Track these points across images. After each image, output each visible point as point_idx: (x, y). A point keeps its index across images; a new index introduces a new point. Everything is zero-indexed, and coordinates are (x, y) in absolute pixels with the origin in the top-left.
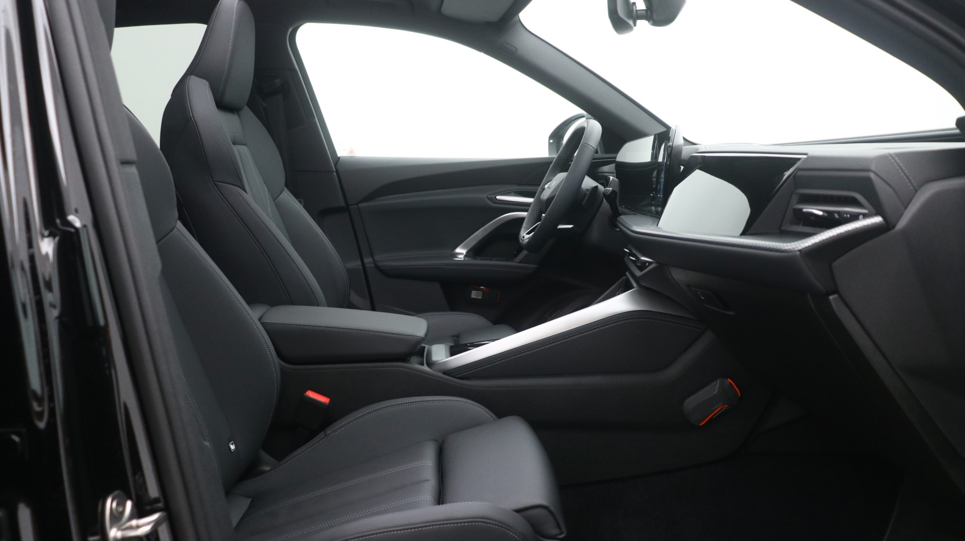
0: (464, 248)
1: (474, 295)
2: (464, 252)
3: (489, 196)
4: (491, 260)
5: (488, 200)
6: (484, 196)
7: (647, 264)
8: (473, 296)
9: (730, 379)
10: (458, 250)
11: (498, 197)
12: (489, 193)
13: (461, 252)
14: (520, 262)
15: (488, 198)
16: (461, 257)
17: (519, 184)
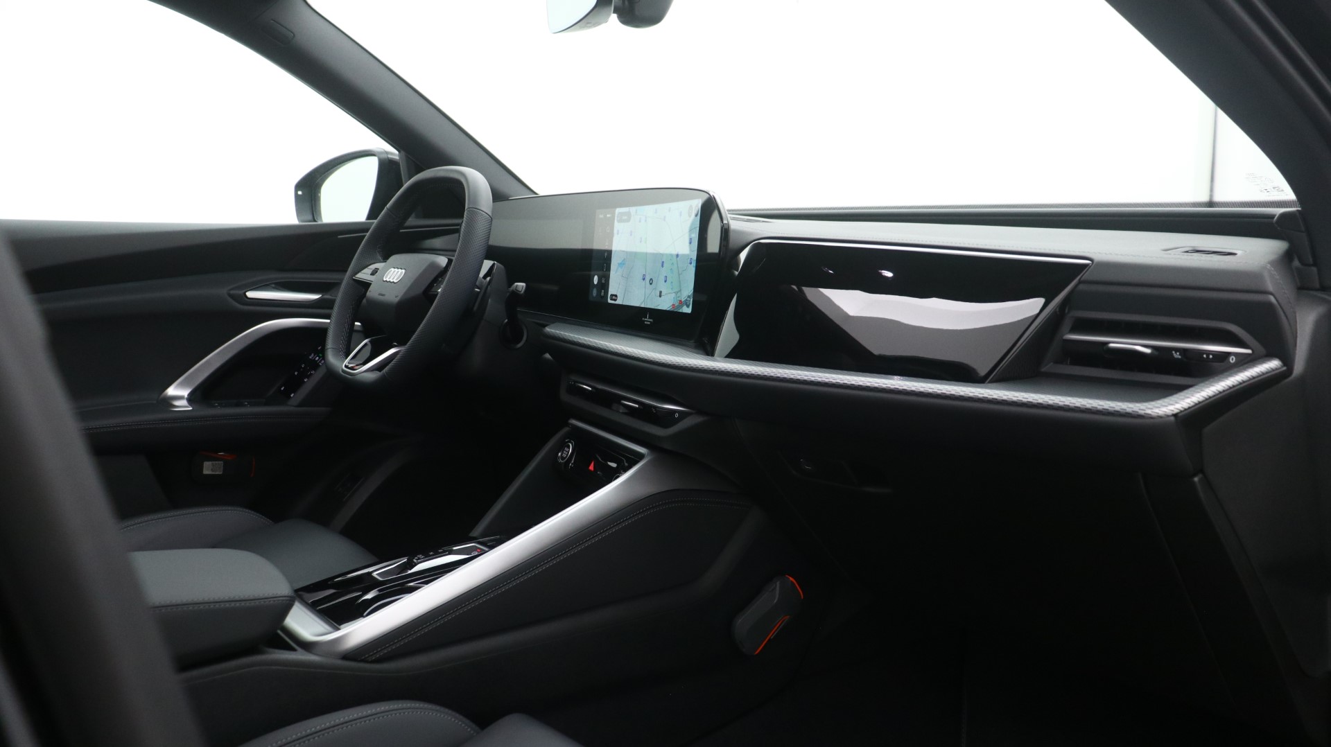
0: (182, 385)
1: (208, 468)
2: (185, 393)
3: (232, 292)
4: (238, 405)
5: (230, 300)
6: (223, 291)
7: (677, 415)
8: (206, 471)
9: (792, 577)
10: (171, 391)
11: (250, 294)
12: (231, 287)
13: (178, 392)
14: (300, 405)
15: (232, 296)
16: (182, 405)
17: (281, 270)
